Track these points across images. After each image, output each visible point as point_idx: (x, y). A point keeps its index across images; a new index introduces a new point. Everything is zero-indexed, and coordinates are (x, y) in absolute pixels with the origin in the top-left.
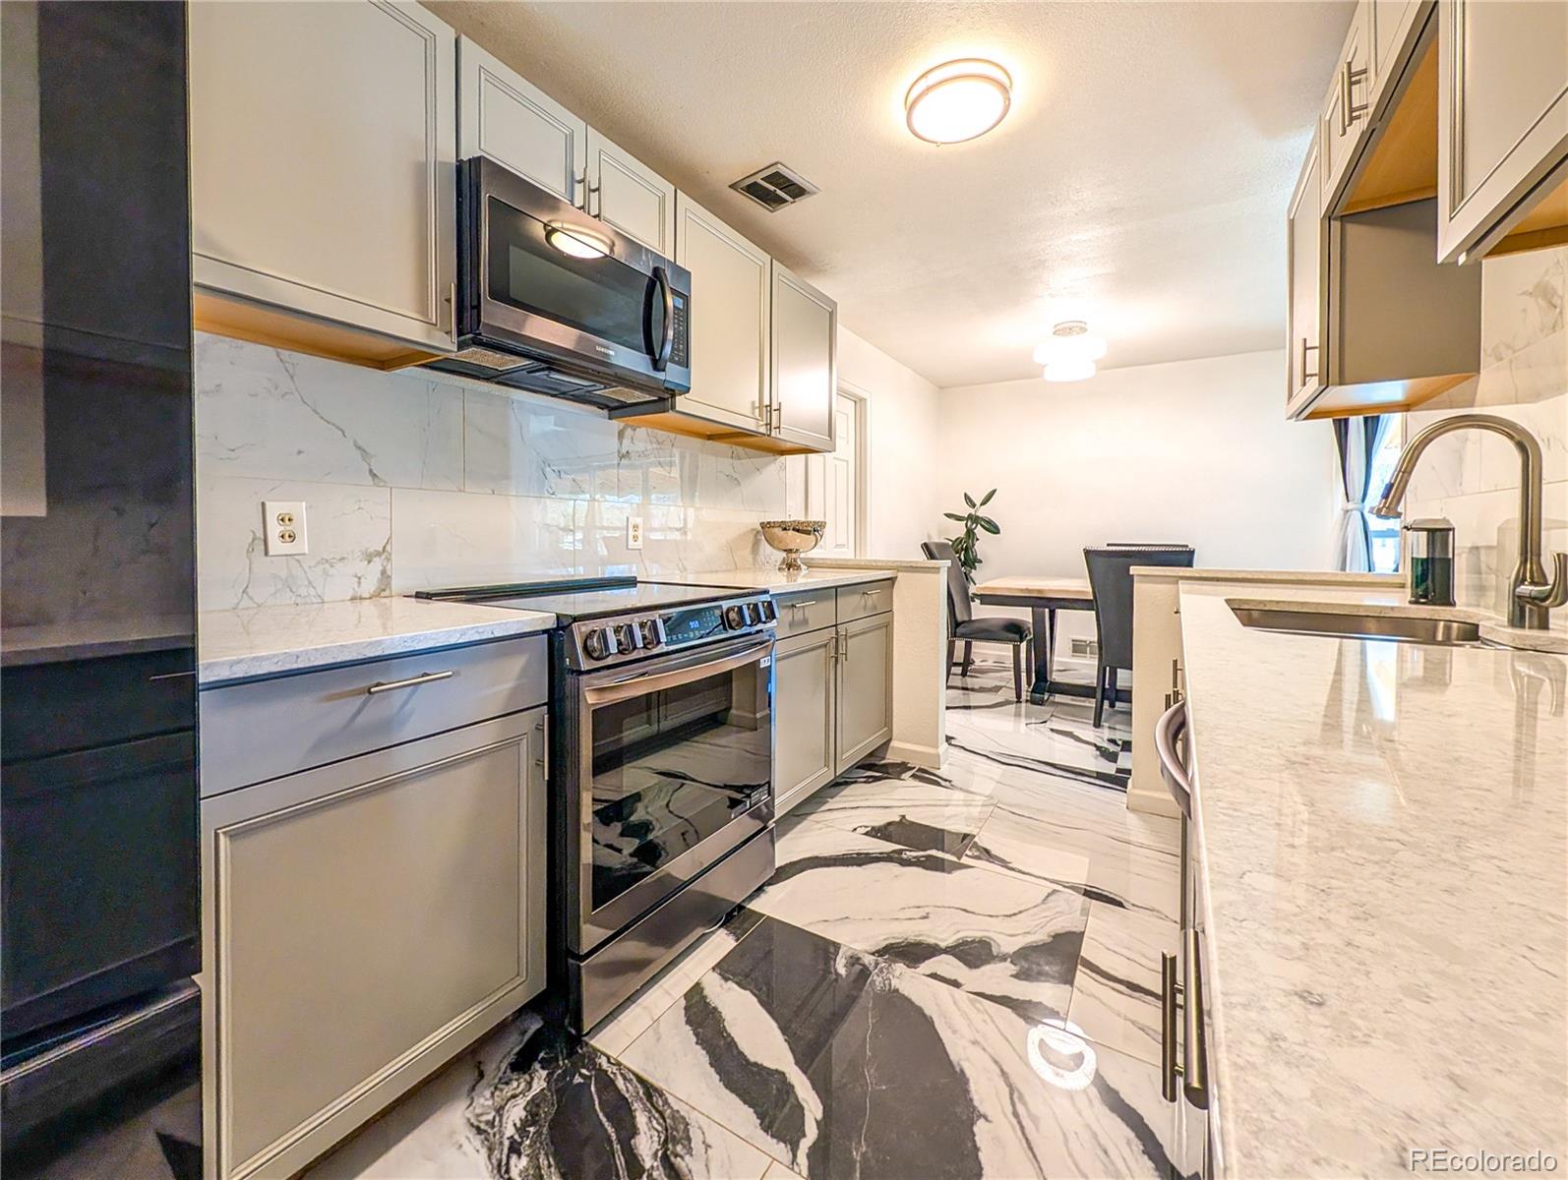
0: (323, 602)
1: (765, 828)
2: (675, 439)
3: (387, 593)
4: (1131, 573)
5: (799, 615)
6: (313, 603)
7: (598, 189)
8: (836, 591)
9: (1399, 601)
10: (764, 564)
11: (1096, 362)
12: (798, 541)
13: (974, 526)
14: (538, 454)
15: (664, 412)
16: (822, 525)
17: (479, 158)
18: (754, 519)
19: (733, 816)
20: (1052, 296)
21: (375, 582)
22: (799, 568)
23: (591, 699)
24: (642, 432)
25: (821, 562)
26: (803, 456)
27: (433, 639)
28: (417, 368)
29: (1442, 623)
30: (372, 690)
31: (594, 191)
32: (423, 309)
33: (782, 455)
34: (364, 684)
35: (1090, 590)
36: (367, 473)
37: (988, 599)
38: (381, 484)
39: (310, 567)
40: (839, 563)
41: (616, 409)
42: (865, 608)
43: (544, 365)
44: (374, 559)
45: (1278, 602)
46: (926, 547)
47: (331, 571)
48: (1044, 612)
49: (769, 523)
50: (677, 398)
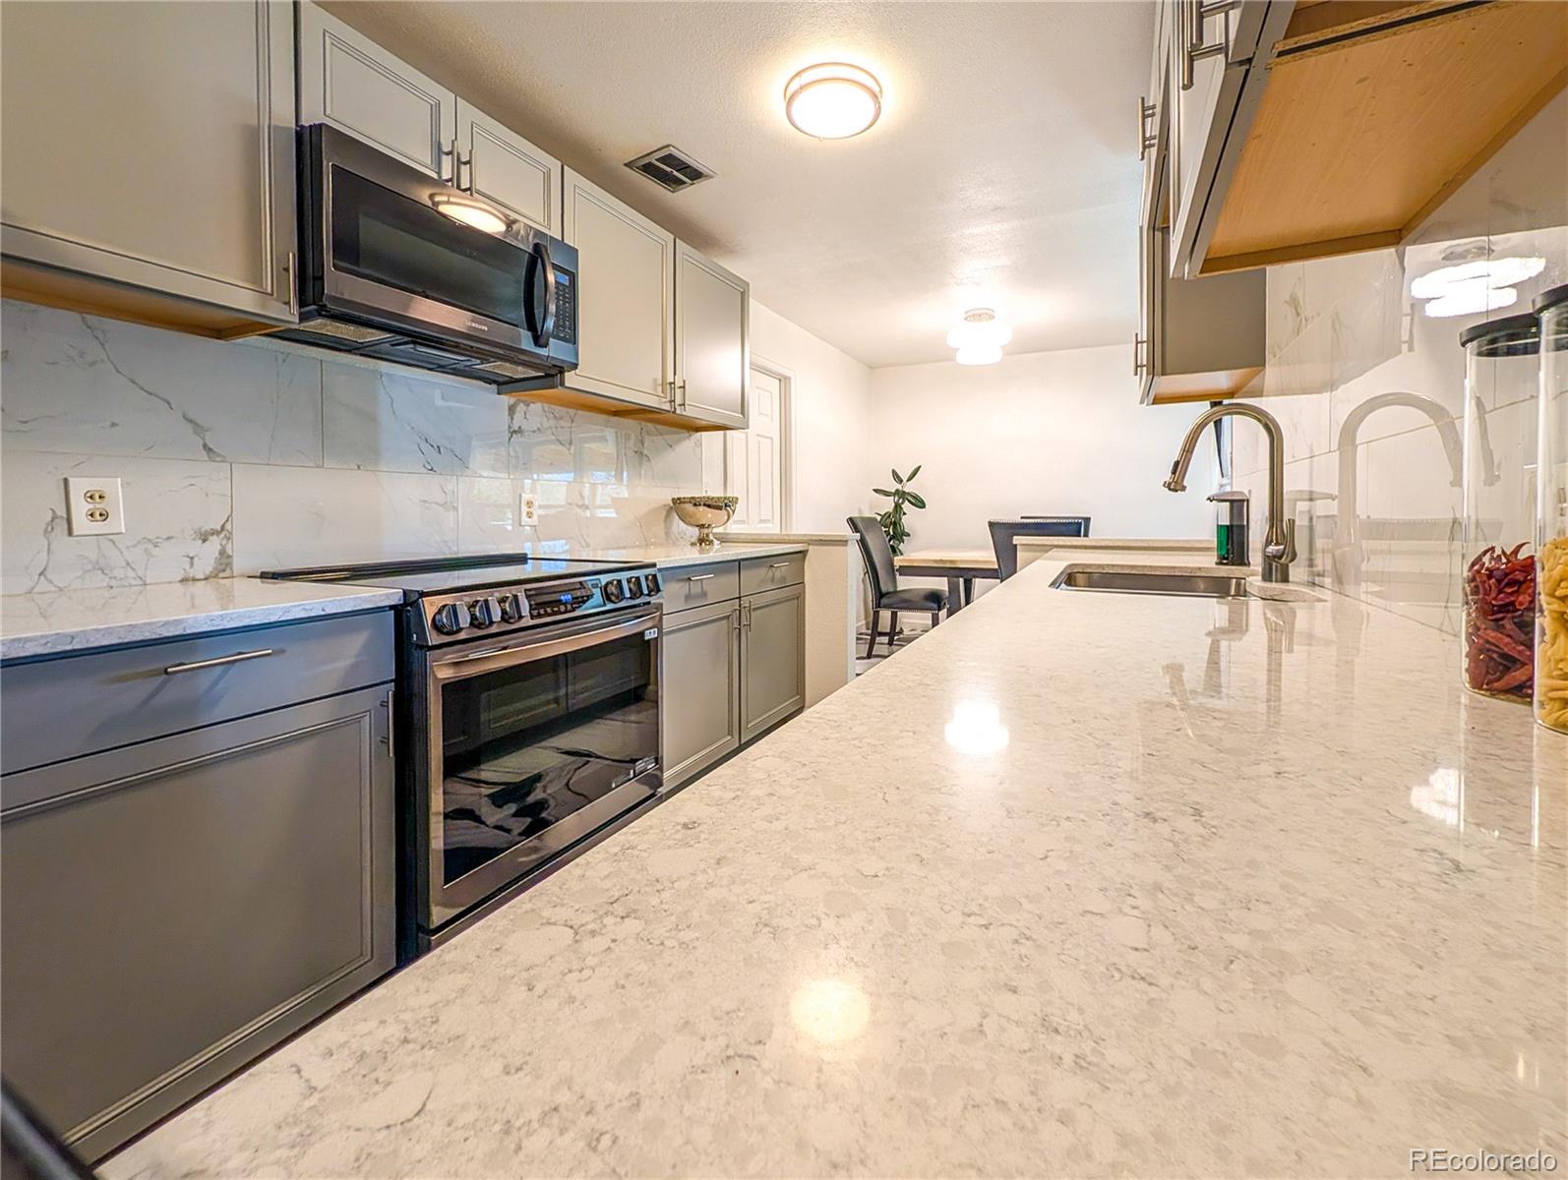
0: (146, 585)
1: (653, 795)
2: (575, 414)
3: (228, 573)
4: (1014, 543)
5: (696, 589)
6: (131, 586)
7: (468, 162)
8: (739, 565)
9: (1208, 562)
10: (678, 540)
11: (1003, 348)
12: (710, 515)
13: (901, 501)
14: (412, 428)
15: (553, 388)
16: (735, 500)
17: (321, 125)
18: (666, 496)
19: (614, 786)
20: (958, 285)
21: (213, 562)
22: (711, 542)
23: (445, 674)
24: (536, 407)
25: (735, 536)
26: (722, 432)
27: (249, 617)
28: (264, 338)
29: (1234, 580)
30: (169, 670)
31: (465, 163)
32: (255, 277)
33: (698, 431)
34: (161, 666)
35: (995, 559)
36: (201, 447)
37: (907, 571)
38: (218, 459)
39: (127, 547)
40: (754, 537)
41: (504, 384)
42: (773, 580)
43: (406, 339)
44: (211, 538)
45: (1113, 566)
46: (852, 521)
47: (155, 551)
48: (959, 581)
49: (679, 499)
50: (566, 374)
